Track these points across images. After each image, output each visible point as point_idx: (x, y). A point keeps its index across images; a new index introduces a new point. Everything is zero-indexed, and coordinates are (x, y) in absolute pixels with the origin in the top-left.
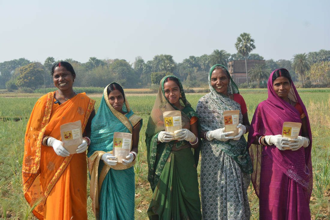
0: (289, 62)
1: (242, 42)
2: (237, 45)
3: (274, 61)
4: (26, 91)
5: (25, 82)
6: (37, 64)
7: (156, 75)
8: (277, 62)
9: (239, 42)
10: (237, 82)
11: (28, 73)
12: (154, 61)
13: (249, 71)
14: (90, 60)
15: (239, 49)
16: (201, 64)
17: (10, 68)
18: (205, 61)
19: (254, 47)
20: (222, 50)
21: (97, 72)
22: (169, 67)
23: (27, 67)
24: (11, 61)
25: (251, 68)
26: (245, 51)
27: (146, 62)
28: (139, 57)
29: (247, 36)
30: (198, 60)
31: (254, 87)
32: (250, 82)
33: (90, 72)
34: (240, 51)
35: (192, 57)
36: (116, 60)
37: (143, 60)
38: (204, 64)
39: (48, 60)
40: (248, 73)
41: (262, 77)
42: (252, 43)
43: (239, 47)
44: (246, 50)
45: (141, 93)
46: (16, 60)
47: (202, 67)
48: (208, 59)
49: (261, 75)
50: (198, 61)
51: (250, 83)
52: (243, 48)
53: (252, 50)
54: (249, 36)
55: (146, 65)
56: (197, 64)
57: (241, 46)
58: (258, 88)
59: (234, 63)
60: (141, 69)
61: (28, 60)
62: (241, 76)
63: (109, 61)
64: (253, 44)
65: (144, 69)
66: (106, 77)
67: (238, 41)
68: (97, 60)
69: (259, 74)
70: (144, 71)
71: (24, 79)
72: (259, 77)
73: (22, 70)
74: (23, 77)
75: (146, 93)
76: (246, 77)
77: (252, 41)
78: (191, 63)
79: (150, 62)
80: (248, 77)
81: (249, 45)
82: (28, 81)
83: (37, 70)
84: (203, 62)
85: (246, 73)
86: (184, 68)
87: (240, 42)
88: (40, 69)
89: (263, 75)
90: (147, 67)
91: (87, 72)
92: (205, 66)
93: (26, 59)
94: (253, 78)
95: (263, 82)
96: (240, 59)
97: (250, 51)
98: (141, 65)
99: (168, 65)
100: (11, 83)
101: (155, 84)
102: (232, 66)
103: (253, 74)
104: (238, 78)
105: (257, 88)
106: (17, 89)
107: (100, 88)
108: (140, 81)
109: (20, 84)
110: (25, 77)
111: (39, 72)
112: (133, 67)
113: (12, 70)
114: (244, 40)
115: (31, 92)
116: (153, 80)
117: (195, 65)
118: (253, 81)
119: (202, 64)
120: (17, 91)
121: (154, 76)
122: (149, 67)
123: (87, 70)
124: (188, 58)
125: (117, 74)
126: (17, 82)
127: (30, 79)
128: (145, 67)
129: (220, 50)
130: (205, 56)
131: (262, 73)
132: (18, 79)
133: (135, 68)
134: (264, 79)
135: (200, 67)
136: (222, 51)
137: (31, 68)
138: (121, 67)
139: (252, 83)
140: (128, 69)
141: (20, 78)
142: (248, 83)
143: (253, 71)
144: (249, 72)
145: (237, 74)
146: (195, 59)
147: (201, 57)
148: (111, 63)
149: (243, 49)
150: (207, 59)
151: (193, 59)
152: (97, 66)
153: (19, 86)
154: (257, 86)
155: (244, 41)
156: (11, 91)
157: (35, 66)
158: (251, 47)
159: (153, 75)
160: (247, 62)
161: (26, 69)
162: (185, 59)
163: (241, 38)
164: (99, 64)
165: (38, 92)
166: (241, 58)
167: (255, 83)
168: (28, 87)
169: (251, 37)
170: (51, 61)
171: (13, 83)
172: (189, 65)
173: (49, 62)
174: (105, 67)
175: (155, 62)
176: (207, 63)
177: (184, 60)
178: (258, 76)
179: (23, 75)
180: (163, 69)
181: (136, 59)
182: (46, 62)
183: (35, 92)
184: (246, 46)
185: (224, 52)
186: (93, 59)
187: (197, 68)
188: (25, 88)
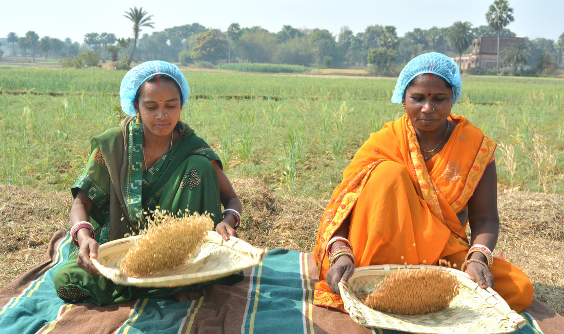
0: (551, 42)
1: (496, 11)
2: (488, 15)
3: (529, 39)
4: (205, 66)
5: (202, 54)
6: (217, 32)
7: (375, 52)
8: (533, 41)
9: (491, 12)
10: (483, 66)
11: (207, 43)
12: (366, 33)
13: (501, 52)
14: (283, 29)
15: (490, 22)
16: (429, 41)
17: (180, 36)
18: (435, 36)
19: (512, 19)
20: (467, 21)
21: (293, 45)
22: (390, 42)
23: (205, 35)
24: (183, 26)
25: (505, 49)
26: (499, 24)
27: (355, 34)
28: (345, 27)
29: (503, 4)
30: (425, 34)
31: (506, 74)
32: (502, 67)
33: (283, 45)
34: (492, 25)
35: (417, 30)
36: (316, 30)
37: (351, 31)
38: (433, 40)
39: (232, 27)
40: (500, 55)
41: (518, 61)
42: (509, 13)
43: (490, 19)
44: (501, 24)
45: (354, 75)
46: (188, 25)
47: (431, 44)
48: (440, 33)
49: (517, 58)
50: (425, 36)
51: (500, 69)
52: (496, 20)
53: (508, 22)
54: (507, 4)
55: (355, 39)
56: (423, 39)
57: (493, 16)
58: (512, 76)
59: (482, 40)
60: (348, 44)
61: (203, 25)
62: (490, 59)
63: (307, 30)
64: (510, 15)
65: (352, 44)
66: (304, 52)
67: (491, 10)
68: (293, 29)
69: (515, 57)
70: (352, 46)
71: (202, 50)
72: (515, 61)
73: (199, 39)
74: (200, 48)
75: (360, 75)
76: (496, 60)
77: (510, 10)
78: (415, 38)
79: (360, 34)
80: (499, 60)
81: (505, 16)
82: (206, 53)
83: (218, 40)
84: (433, 36)
85: (496, 54)
86: (406, 45)
87: (493, 12)
88: (221, 39)
89: (520, 59)
90: (356, 41)
91: (280, 45)
92: (434, 43)
93: (200, 24)
94: (506, 61)
95: (519, 69)
96: (484, 35)
97: (505, 25)
98: (349, 39)
99: (390, 40)
100: (185, 55)
101: (372, 64)
102: (479, 44)
103: (506, 57)
104: (486, 61)
105: (510, 76)
106: (193, 63)
107: (298, 66)
108: (346, 60)
109: (196, 56)
110: (203, 48)
111: (221, 41)
112: (337, 40)
113: (183, 38)
114: (500, 8)
115: (210, 67)
116: (370, 59)
117: (420, 41)
118: (506, 66)
119: (431, 39)
120: (192, 65)
121: (371, 54)
122: (358, 40)
123: (280, 42)
124: (412, 31)
125: (318, 48)
126: (193, 54)
127: (209, 51)
128: (353, 40)
129: (463, 22)
130: (434, 29)
131: (519, 56)
132: (194, 50)
133: (340, 41)
134: (521, 64)
135: (426, 43)
136: (465, 23)
137: (211, 37)
138: (323, 40)
139: (504, 69)
140: (332, 43)
141: (197, 49)
142: (499, 68)
143: (507, 53)
144: (502, 54)
145: (484, 56)
146: (421, 32)
147: (430, 30)
148: (309, 33)
149: (497, 23)
150: (438, 33)
151: (419, 33)
152: (293, 37)
153: (195, 60)
154: (511, 74)
155: (498, 10)
156: (185, 65)
157: (215, 34)
158: (508, 19)
159: (370, 52)
160: (500, 39)
161: (204, 38)
162: (407, 32)
163: (495, 6)
164: (295, 35)
165: (221, 68)
166: (485, 33)
167: (508, 68)
168: (207, 60)
169: (509, 5)
170: (235, 28)
171: (187, 55)
172: (412, 41)
173: (232, 30)
174: (303, 39)
175: (367, 35)
176: (437, 39)
177: (406, 34)
178: (513, 59)
179: (201, 45)
180: (382, 45)
181: (342, 30)
182: (229, 29)
183: (217, 68)
184: (500, 18)
185: (469, 25)
186: (288, 28)
187: (424, 45)
188: (202, 62)
